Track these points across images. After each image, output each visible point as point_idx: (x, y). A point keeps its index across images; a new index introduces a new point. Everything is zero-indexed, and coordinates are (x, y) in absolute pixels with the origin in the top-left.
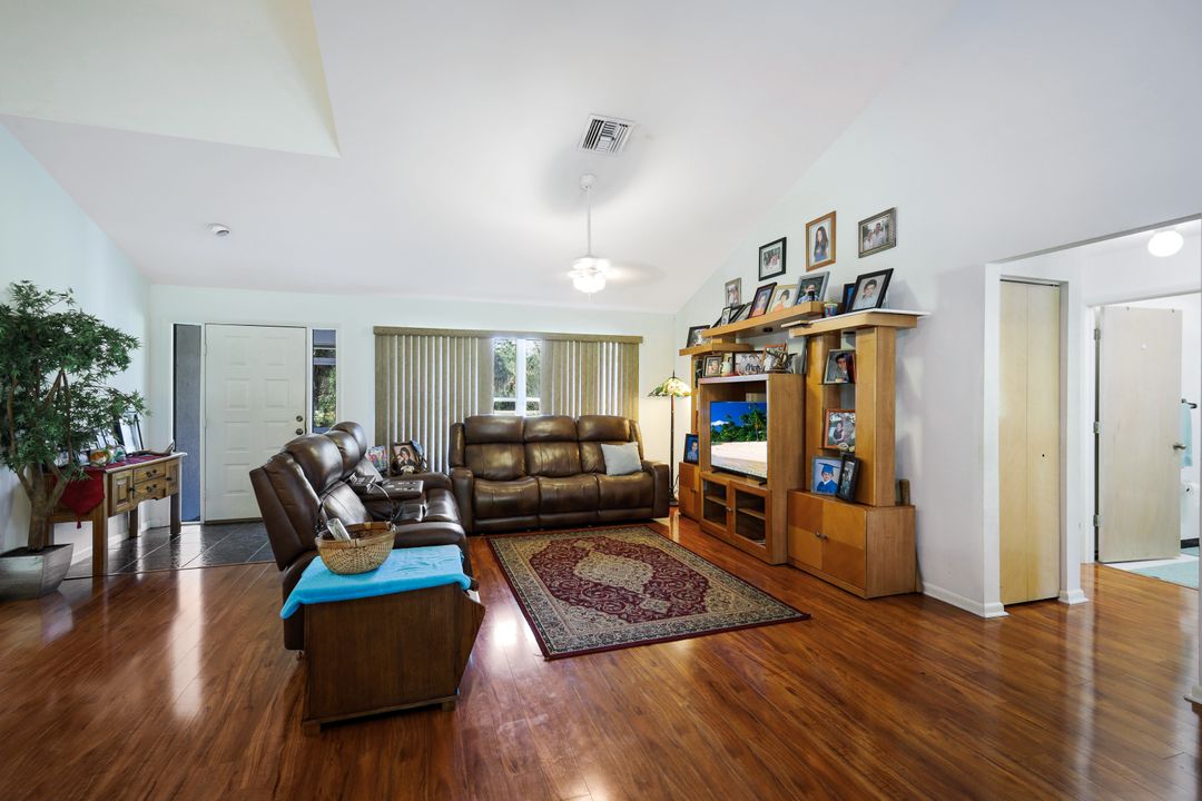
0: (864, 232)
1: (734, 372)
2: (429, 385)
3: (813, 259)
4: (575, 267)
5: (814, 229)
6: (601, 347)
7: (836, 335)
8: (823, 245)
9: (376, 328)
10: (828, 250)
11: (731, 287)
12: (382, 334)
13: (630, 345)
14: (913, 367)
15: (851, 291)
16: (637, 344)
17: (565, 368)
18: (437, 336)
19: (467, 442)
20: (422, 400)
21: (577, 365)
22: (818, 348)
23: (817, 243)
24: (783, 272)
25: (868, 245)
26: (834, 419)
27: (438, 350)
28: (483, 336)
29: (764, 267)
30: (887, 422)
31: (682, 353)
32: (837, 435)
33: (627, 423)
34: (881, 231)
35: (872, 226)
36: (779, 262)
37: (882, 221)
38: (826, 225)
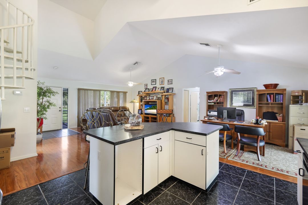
0: (168, 81)
1: (149, 99)
2: (89, 101)
3: (161, 83)
5: (161, 79)
7: (165, 95)
8: (162, 82)
9: (78, 88)
10: (163, 83)
11: (146, 85)
12: (79, 90)
13: (125, 93)
14: (175, 100)
15: (168, 89)
18: (90, 90)
21: (116, 97)
22: (163, 97)
23: (161, 81)
24: (156, 84)
25: (169, 83)
26: (166, 106)
29: (152, 83)
30: (172, 107)
31: (137, 95)
32: (166, 108)
33: (127, 108)
34: (170, 82)
35: (169, 81)
36: (155, 83)
37: (171, 80)
38: (163, 79)
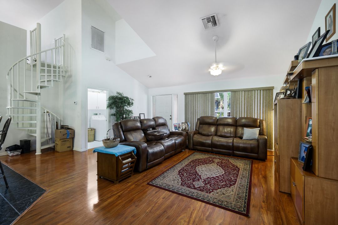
4: (211, 67)
6: (255, 92)
9: (184, 93)
12: (186, 95)
13: (268, 90)
16: (273, 90)
17: (239, 101)
19: (200, 124)
20: (195, 112)
21: (245, 99)
27: (200, 98)
28: (212, 93)
33: (259, 121)
